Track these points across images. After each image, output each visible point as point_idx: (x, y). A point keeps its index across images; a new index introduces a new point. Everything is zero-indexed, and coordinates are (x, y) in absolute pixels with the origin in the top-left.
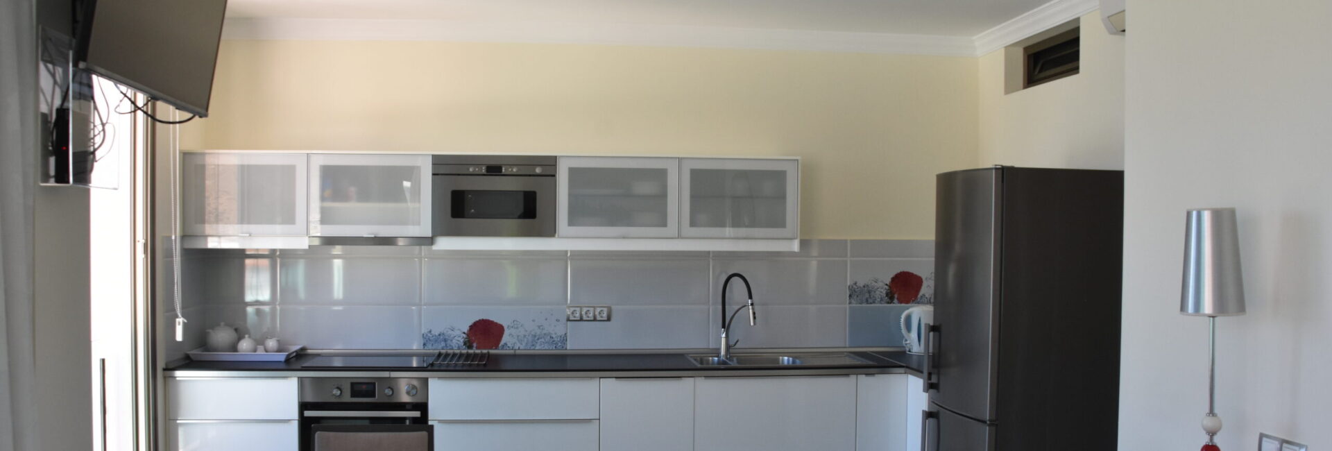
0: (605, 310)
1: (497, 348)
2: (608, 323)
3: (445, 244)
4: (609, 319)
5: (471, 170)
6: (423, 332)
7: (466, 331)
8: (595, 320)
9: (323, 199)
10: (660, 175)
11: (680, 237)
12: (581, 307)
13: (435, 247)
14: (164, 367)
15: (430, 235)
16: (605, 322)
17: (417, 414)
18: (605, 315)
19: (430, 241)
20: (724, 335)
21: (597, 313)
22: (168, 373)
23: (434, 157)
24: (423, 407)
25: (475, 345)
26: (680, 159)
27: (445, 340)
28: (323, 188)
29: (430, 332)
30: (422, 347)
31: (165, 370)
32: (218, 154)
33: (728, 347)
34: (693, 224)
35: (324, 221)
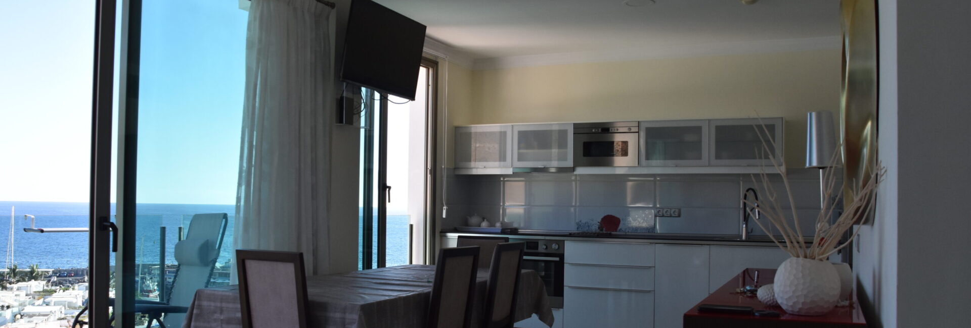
0: (677, 210)
1: (616, 231)
2: (678, 218)
3: (580, 171)
4: (679, 216)
5: (593, 131)
6: (577, 221)
7: (600, 221)
8: (671, 216)
9: (519, 148)
10: (696, 130)
11: (709, 165)
12: (663, 209)
13: (575, 173)
14: (440, 230)
15: (572, 166)
16: (676, 218)
17: (557, 259)
18: (677, 214)
19: (573, 169)
20: (744, 226)
21: (672, 212)
22: (443, 234)
23: (574, 124)
24: (562, 256)
25: (604, 229)
26: (709, 120)
27: (589, 226)
28: (519, 143)
29: (581, 221)
30: (576, 230)
31: (441, 232)
32: (476, 127)
33: (747, 232)
34: (718, 157)
35: (519, 159)
